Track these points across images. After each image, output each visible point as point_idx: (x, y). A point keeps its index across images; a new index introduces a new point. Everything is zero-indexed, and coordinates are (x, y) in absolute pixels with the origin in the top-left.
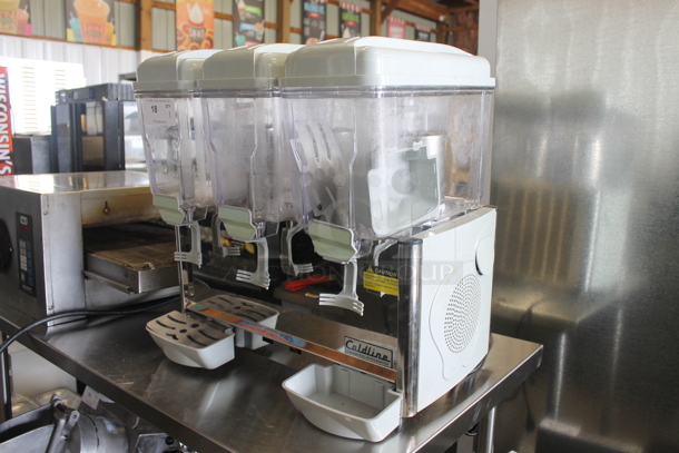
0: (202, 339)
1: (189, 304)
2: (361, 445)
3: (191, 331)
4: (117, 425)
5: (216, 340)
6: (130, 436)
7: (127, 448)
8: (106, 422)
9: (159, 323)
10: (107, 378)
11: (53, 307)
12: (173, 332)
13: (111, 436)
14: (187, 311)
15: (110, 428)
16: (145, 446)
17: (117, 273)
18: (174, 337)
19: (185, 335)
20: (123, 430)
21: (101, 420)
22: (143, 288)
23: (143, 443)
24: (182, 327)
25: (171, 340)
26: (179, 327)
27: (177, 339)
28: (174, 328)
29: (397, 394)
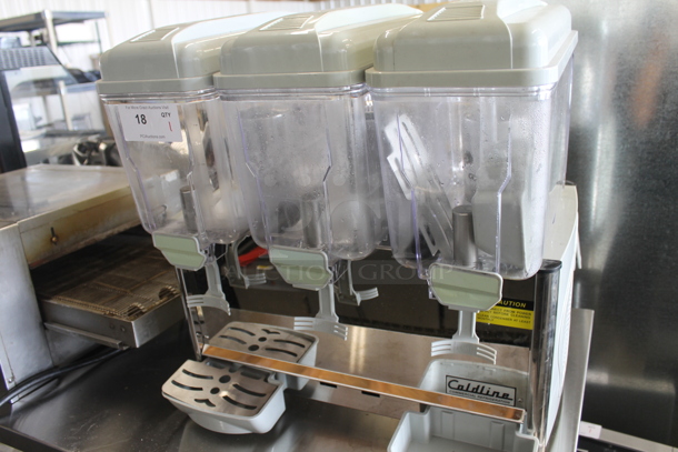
0: (245, 399)
3: (225, 389)
5: (266, 397)
9: (177, 384)
11: (13, 378)
12: (202, 395)
14: (204, 357)
18: (208, 403)
19: (219, 397)
22: (140, 341)
24: (211, 385)
25: (203, 407)
26: (207, 385)
27: (213, 405)
28: (201, 389)
29: (531, 437)
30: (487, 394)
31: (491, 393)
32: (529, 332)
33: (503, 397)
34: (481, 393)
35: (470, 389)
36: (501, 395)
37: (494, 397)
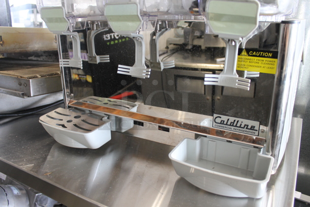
0: (86, 126)
1: (70, 102)
2: (245, 202)
3: (76, 121)
4: (20, 189)
5: (98, 126)
6: (29, 196)
7: (28, 203)
8: (13, 188)
9: (49, 117)
10: (10, 162)
12: (61, 123)
13: (17, 197)
14: (69, 107)
15: (16, 191)
16: (40, 201)
17: (13, 84)
18: (63, 126)
19: (71, 124)
20: (24, 192)
21: (9, 187)
22: (34, 92)
23: (39, 199)
24: (69, 118)
25: (61, 128)
26: (65, 119)
27: (66, 127)
28: (62, 120)
29: (269, 156)
30: (240, 127)
31: (242, 126)
32: (273, 76)
33: (251, 129)
34: (236, 126)
35: (229, 123)
36: (249, 127)
37: (245, 129)
